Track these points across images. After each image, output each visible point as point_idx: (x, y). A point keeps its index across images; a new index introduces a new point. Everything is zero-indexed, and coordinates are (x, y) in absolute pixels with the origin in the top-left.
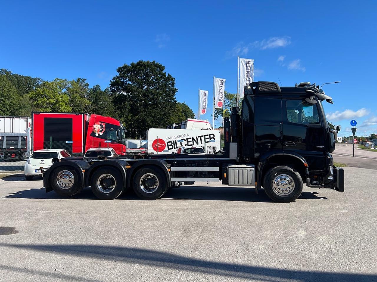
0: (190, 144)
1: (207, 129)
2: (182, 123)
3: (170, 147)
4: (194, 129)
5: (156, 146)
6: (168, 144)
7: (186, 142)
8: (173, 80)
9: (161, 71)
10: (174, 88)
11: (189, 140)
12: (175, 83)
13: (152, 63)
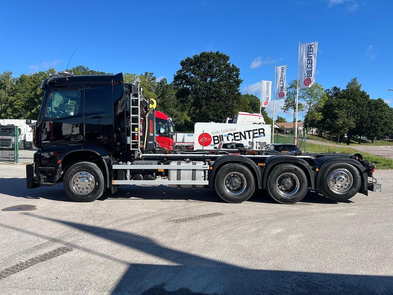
0: (237, 138)
1: (260, 123)
2: (234, 117)
3: (216, 142)
4: (245, 123)
5: (202, 141)
6: (214, 139)
7: (233, 136)
8: (237, 70)
9: (226, 62)
10: (239, 79)
11: (236, 135)
12: (239, 74)
13: (216, 53)
